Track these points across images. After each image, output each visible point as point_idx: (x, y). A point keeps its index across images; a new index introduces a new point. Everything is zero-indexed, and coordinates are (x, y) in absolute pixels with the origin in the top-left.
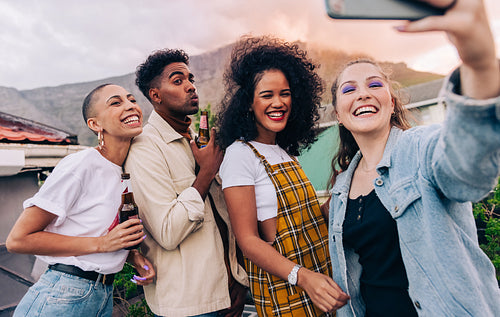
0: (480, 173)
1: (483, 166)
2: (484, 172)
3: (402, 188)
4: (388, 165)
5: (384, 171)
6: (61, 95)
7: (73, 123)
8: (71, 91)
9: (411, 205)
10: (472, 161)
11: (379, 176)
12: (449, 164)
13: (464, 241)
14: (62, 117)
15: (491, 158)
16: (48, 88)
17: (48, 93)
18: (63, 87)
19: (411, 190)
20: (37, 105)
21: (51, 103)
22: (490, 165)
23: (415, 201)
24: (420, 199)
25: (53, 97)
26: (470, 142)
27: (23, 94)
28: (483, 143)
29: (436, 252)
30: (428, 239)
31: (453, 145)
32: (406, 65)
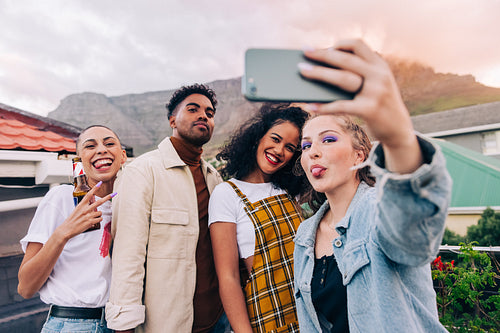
0: (410, 241)
1: (411, 235)
2: (414, 240)
3: (351, 253)
4: (346, 226)
5: (343, 230)
6: (143, 102)
7: (154, 128)
8: (153, 98)
9: (359, 271)
10: (400, 229)
11: (338, 236)
12: (384, 230)
13: (415, 308)
14: (144, 123)
15: (419, 226)
16: (132, 95)
17: (132, 99)
18: (147, 94)
19: (360, 255)
20: (123, 111)
21: (135, 109)
22: (419, 233)
23: (364, 267)
24: (369, 265)
25: (137, 104)
26: (396, 211)
27: (111, 100)
28: (406, 213)
29: (385, 329)
30: (376, 311)
31: (385, 211)
32: (474, 79)
